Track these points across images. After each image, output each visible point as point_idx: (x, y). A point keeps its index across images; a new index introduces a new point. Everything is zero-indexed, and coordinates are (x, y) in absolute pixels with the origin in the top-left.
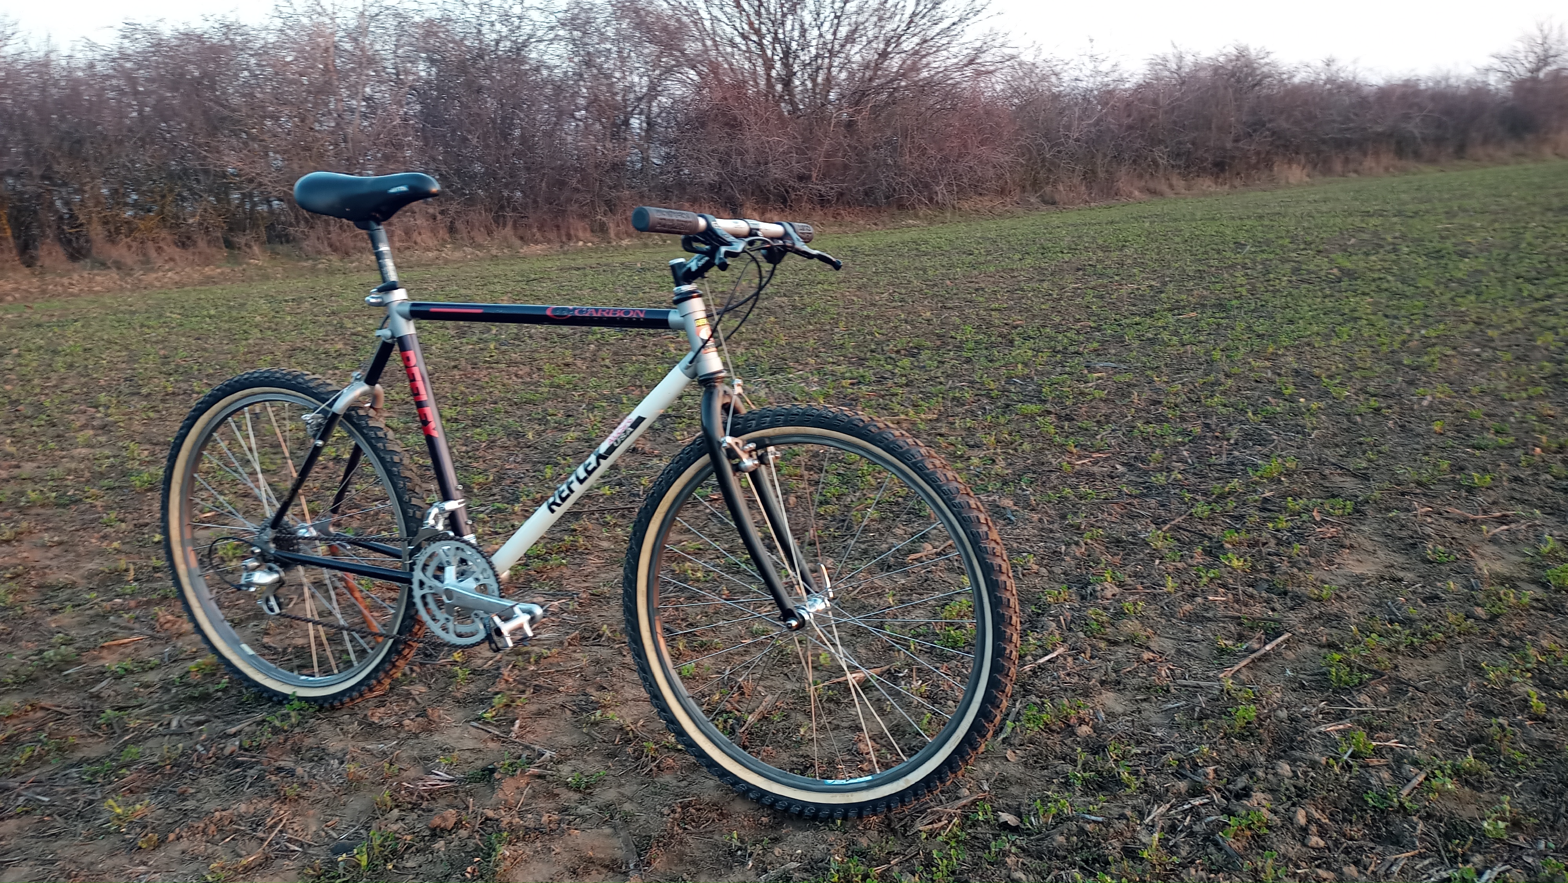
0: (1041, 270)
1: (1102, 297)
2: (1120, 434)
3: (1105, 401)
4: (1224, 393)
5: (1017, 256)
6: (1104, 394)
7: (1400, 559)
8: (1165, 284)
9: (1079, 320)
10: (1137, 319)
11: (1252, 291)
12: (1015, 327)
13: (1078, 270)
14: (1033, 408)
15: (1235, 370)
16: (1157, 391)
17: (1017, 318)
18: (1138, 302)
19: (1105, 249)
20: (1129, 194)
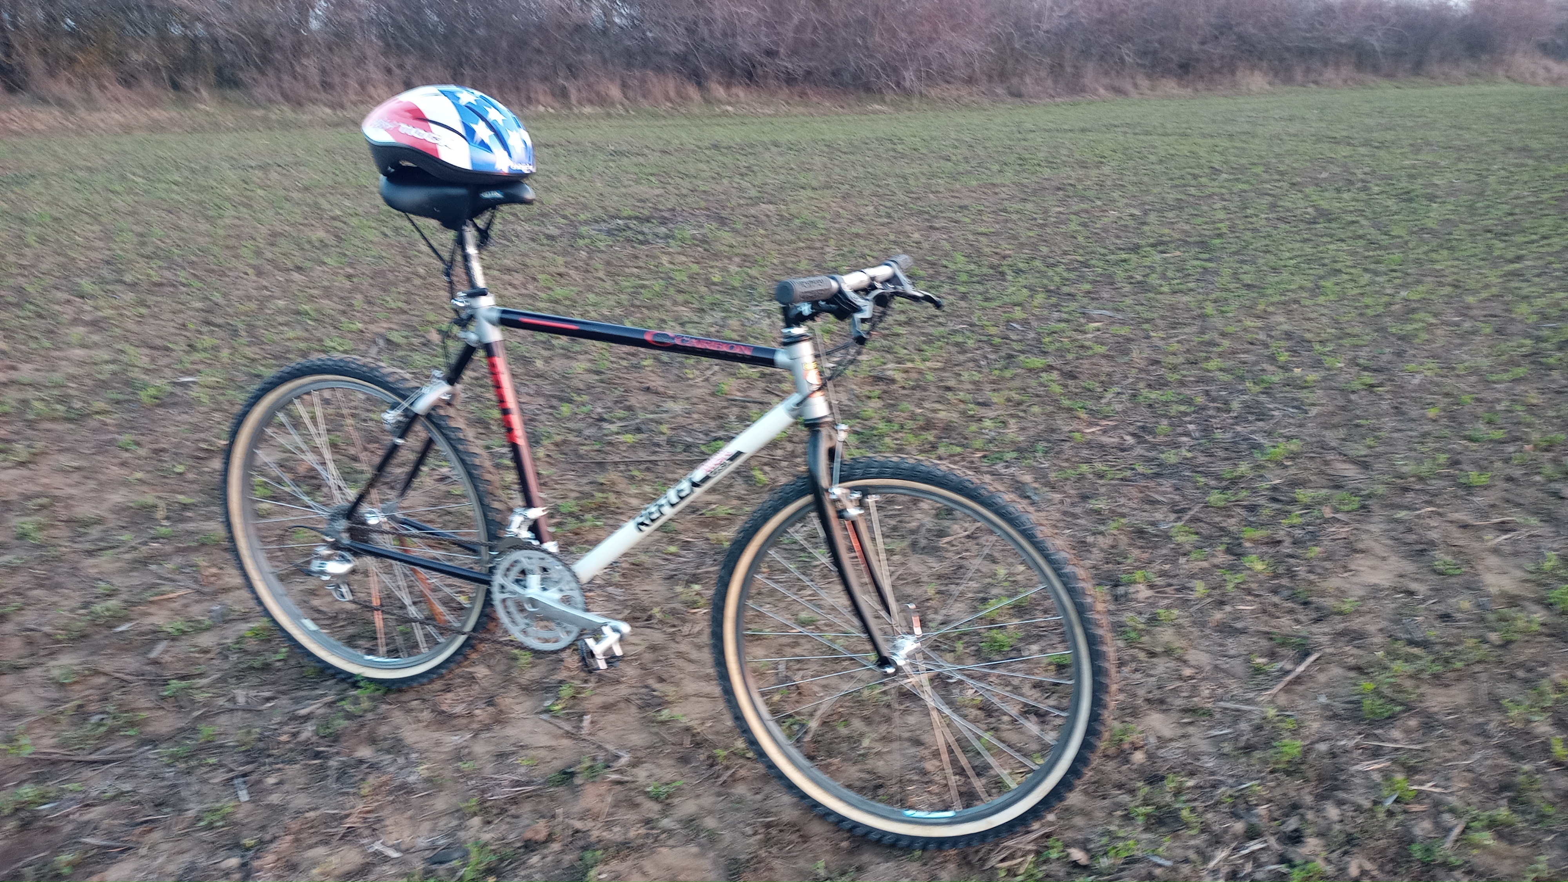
0: (1021, 186)
1: (1084, 225)
2: (1124, 397)
3: (1104, 356)
4: (1220, 355)
5: (996, 167)
6: (1102, 350)
7: (1409, 567)
8: (1146, 213)
9: (1065, 253)
10: (1124, 256)
11: (1232, 229)
12: (1004, 257)
13: (1059, 189)
14: (1037, 362)
15: (1230, 329)
16: (1156, 348)
17: (1006, 247)
18: (1122, 234)
19: (1083, 165)
20: (1094, 92)
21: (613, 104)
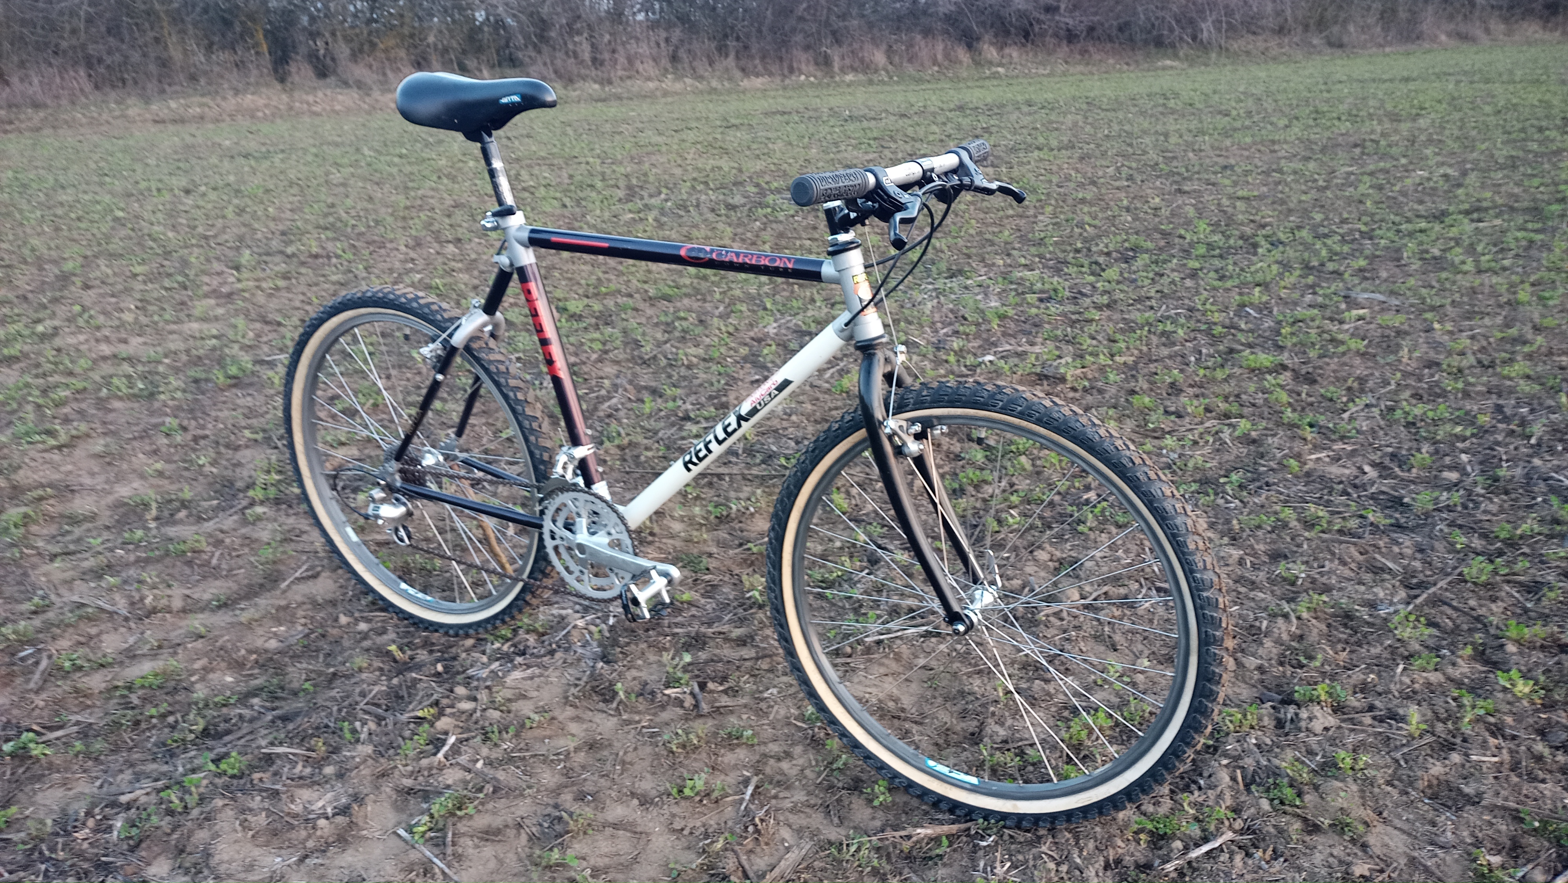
0: (1308, 144)
1: (1380, 188)
2: (1376, 411)
3: (1363, 355)
4: (1529, 357)
5: (1283, 122)
6: (1362, 345)
8: (1464, 173)
9: (1344, 221)
10: (1423, 225)
12: (1263, 226)
13: (1356, 146)
14: (1265, 359)
15: (1549, 322)
16: (1436, 346)
17: (1268, 214)
18: (1427, 199)
19: (1395, 118)
20: (1434, 39)
21: (876, 71)
